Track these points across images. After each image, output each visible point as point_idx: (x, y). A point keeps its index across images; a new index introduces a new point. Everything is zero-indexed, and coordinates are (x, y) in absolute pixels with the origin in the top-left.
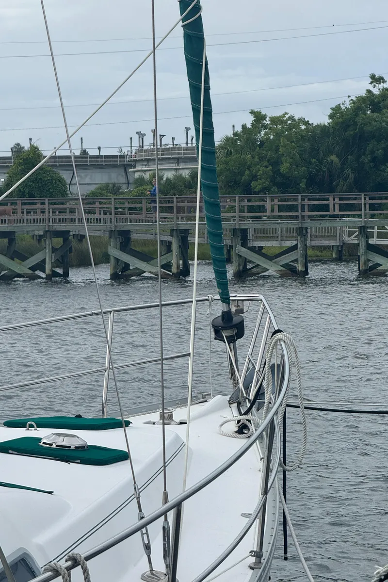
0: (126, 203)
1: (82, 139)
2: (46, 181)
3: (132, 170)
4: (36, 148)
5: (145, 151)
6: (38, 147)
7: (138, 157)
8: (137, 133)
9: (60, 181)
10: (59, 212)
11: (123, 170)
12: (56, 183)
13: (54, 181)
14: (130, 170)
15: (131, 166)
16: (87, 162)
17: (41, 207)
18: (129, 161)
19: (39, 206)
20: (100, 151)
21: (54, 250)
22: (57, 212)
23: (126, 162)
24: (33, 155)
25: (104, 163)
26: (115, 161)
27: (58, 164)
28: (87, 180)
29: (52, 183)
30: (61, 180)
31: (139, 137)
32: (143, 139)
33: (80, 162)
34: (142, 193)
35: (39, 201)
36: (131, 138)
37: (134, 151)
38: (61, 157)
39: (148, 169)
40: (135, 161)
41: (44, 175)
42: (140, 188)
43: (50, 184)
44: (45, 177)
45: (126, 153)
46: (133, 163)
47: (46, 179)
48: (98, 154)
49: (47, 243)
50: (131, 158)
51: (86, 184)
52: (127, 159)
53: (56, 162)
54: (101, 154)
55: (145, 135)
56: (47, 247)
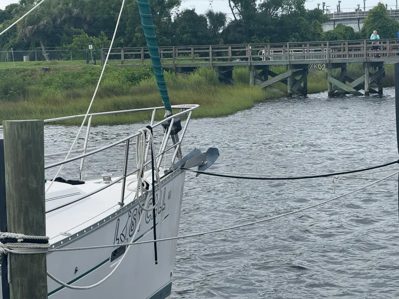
21: (370, 75)
24: (379, 10)
29: (393, 29)
49: (366, 70)
56: (366, 73)
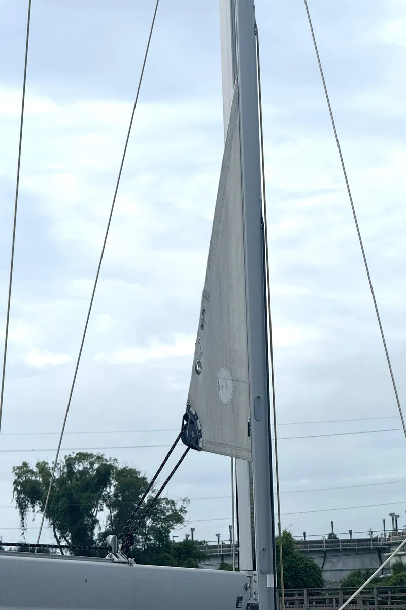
0: (389, 592)
1: (332, 522)
2: (300, 568)
3: (387, 554)
4: (289, 535)
5: (400, 534)
6: (291, 533)
7: (393, 540)
8: (391, 515)
9: (314, 569)
10: (316, 603)
11: (377, 555)
12: (309, 571)
13: (308, 569)
14: (384, 554)
15: (385, 550)
16: (338, 546)
17: (300, 598)
18: (383, 545)
19: (296, 597)
20: (351, 535)
22: (314, 603)
23: (380, 546)
24: (285, 542)
25: (356, 548)
26: (368, 545)
27: (308, 550)
28: (339, 567)
29: (306, 571)
30: (314, 567)
31: (393, 519)
32: (396, 521)
33: (330, 546)
34: (401, 580)
35: (297, 592)
36: (384, 521)
37: (388, 534)
38: (311, 542)
39: (404, 552)
40: (390, 545)
41: (298, 563)
42: (399, 574)
43: (303, 572)
44: (298, 565)
45: (379, 536)
46: (387, 547)
47: (300, 567)
48: (349, 538)
50: (385, 541)
51: (337, 571)
52: (381, 543)
53: (305, 547)
54: (353, 538)
55: (399, 517)
